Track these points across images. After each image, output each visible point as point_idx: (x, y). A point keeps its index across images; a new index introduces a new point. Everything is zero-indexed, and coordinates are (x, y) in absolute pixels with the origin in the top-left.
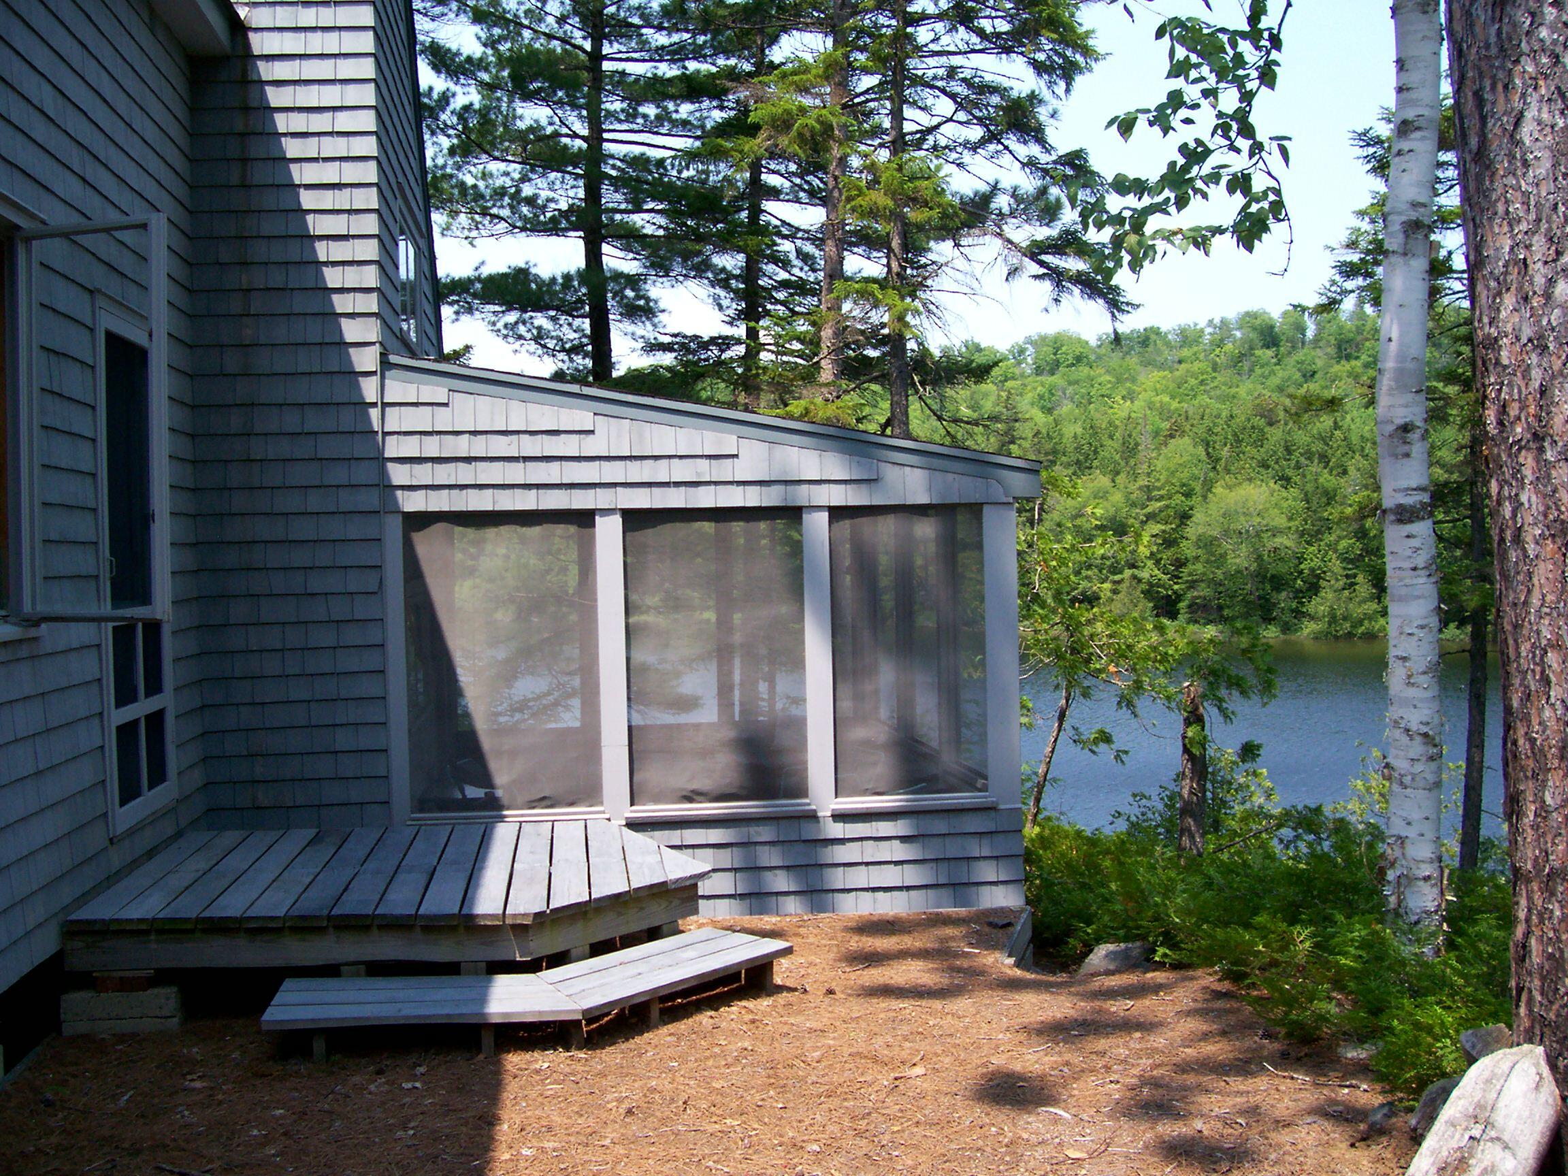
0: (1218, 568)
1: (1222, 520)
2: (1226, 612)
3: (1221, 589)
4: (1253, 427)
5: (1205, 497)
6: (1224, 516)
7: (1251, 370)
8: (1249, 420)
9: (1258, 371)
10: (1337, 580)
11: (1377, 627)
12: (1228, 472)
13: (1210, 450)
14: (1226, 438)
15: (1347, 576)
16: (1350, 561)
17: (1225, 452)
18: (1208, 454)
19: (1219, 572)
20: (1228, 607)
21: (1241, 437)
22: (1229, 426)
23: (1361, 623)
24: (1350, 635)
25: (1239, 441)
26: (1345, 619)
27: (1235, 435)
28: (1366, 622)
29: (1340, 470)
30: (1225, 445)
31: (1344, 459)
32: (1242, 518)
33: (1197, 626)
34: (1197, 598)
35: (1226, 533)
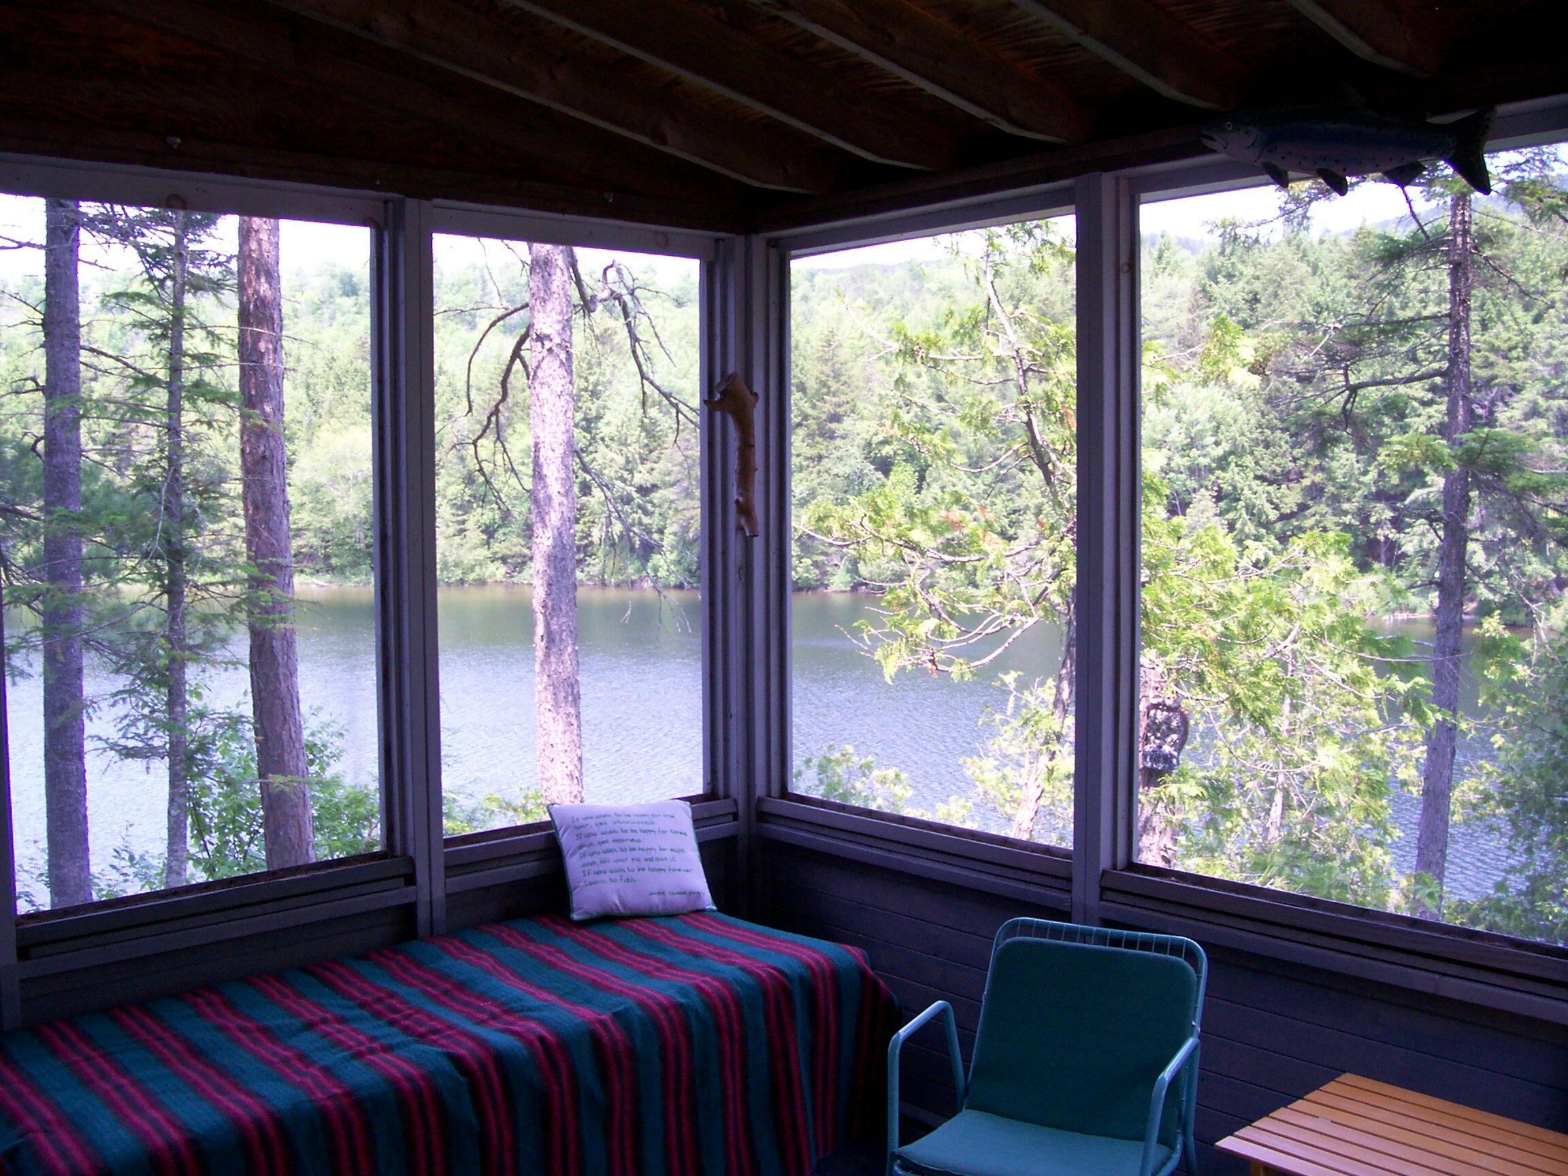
0: (325, 516)
1: (329, 465)
2: (334, 561)
3: (329, 537)
4: (356, 371)
5: (310, 441)
6: (331, 461)
7: (333, 318)
8: (352, 363)
9: (340, 318)
10: (448, 526)
11: (487, 573)
12: (332, 415)
13: (311, 392)
14: (328, 381)
15: (459, 523)
16: (460, 507)
17: (329, 395)
18: (308, 395)
19: (327, 520)
20: (336, 556)
21: (343, 380)
22: (331, 369)
23: (472, 569)
24: (462, 582)
25: (341, 384)
26: (456, 565)
27: (338, 377)
28: (477, 569)
29: (446, 416)
30: (327, 388)
31: (450, 405)
32: (351, 464)
33: (303, 575)
34: (302, 547)
35: (334, 480)
